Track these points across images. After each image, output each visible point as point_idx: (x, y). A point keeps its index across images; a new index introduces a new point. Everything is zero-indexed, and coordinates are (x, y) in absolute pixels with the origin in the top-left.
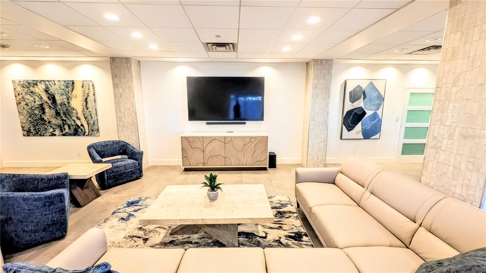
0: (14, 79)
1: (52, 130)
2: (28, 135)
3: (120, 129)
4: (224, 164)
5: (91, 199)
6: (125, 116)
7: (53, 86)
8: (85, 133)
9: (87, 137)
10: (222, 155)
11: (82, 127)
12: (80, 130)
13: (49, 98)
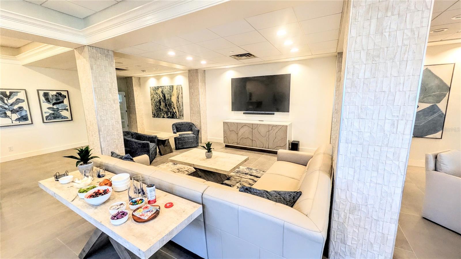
0: (151, 86)
1: (163, 114)
2: (154, 117)
3: (192, 115)
4: (251, 145)
5: (167, 152)
6: (194, 107)
7: (165, 89)
8: (177, 117)
9: (177, 119)
10: (250, 137)
11: (176, 113)
12: (175, 115)
13: (163, 96)
